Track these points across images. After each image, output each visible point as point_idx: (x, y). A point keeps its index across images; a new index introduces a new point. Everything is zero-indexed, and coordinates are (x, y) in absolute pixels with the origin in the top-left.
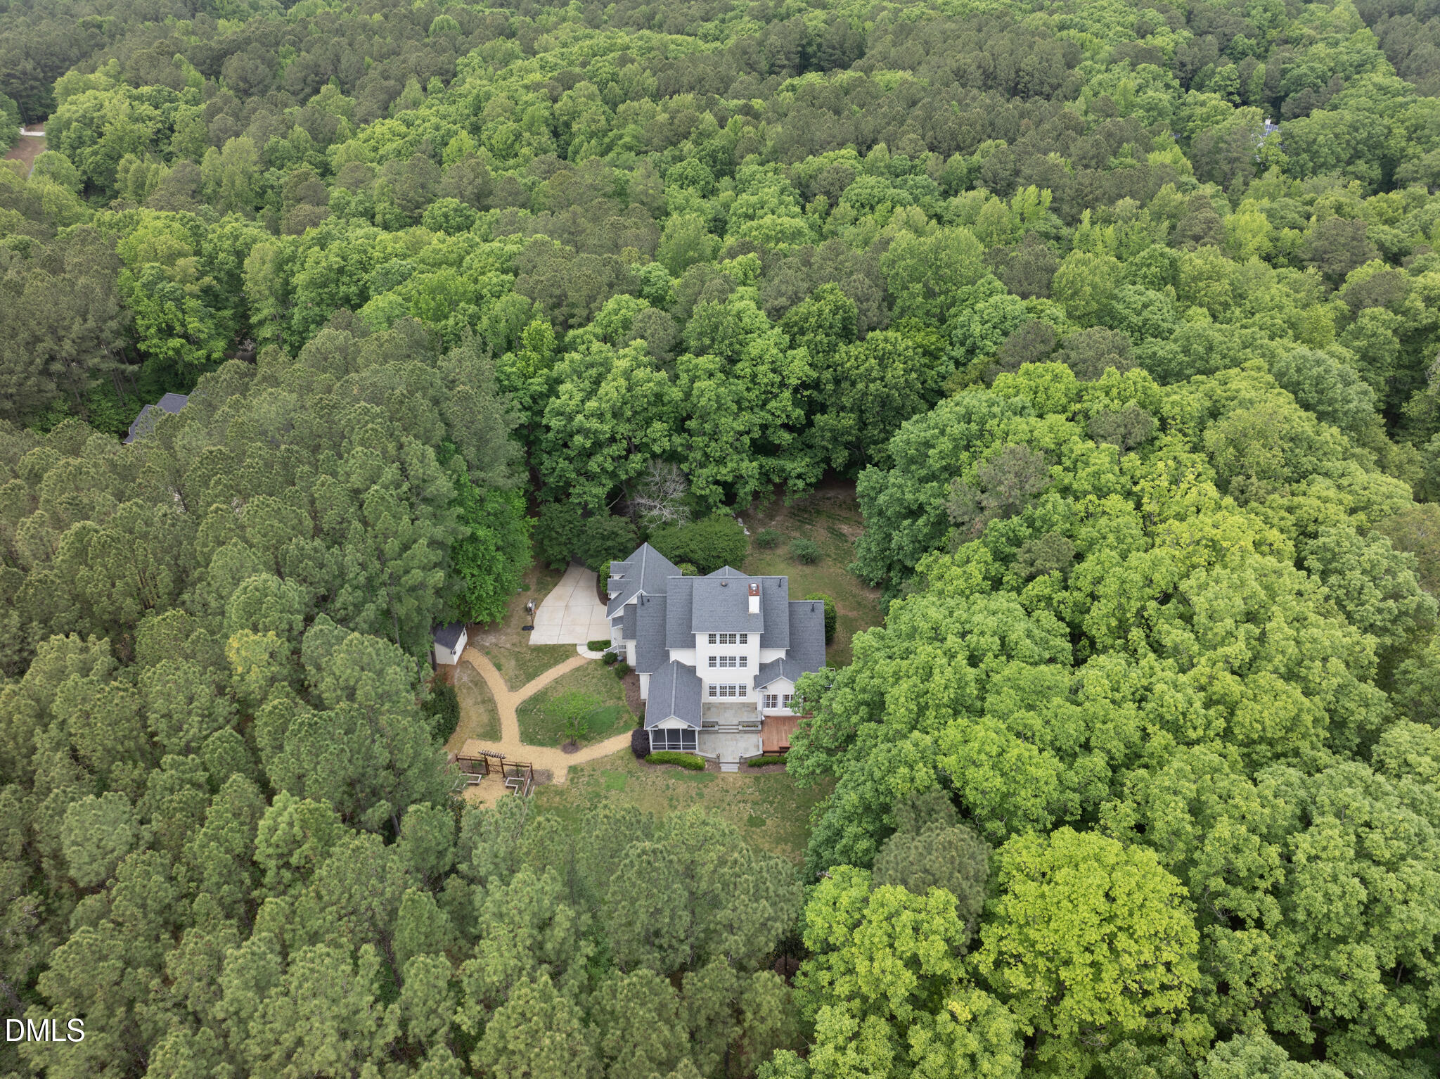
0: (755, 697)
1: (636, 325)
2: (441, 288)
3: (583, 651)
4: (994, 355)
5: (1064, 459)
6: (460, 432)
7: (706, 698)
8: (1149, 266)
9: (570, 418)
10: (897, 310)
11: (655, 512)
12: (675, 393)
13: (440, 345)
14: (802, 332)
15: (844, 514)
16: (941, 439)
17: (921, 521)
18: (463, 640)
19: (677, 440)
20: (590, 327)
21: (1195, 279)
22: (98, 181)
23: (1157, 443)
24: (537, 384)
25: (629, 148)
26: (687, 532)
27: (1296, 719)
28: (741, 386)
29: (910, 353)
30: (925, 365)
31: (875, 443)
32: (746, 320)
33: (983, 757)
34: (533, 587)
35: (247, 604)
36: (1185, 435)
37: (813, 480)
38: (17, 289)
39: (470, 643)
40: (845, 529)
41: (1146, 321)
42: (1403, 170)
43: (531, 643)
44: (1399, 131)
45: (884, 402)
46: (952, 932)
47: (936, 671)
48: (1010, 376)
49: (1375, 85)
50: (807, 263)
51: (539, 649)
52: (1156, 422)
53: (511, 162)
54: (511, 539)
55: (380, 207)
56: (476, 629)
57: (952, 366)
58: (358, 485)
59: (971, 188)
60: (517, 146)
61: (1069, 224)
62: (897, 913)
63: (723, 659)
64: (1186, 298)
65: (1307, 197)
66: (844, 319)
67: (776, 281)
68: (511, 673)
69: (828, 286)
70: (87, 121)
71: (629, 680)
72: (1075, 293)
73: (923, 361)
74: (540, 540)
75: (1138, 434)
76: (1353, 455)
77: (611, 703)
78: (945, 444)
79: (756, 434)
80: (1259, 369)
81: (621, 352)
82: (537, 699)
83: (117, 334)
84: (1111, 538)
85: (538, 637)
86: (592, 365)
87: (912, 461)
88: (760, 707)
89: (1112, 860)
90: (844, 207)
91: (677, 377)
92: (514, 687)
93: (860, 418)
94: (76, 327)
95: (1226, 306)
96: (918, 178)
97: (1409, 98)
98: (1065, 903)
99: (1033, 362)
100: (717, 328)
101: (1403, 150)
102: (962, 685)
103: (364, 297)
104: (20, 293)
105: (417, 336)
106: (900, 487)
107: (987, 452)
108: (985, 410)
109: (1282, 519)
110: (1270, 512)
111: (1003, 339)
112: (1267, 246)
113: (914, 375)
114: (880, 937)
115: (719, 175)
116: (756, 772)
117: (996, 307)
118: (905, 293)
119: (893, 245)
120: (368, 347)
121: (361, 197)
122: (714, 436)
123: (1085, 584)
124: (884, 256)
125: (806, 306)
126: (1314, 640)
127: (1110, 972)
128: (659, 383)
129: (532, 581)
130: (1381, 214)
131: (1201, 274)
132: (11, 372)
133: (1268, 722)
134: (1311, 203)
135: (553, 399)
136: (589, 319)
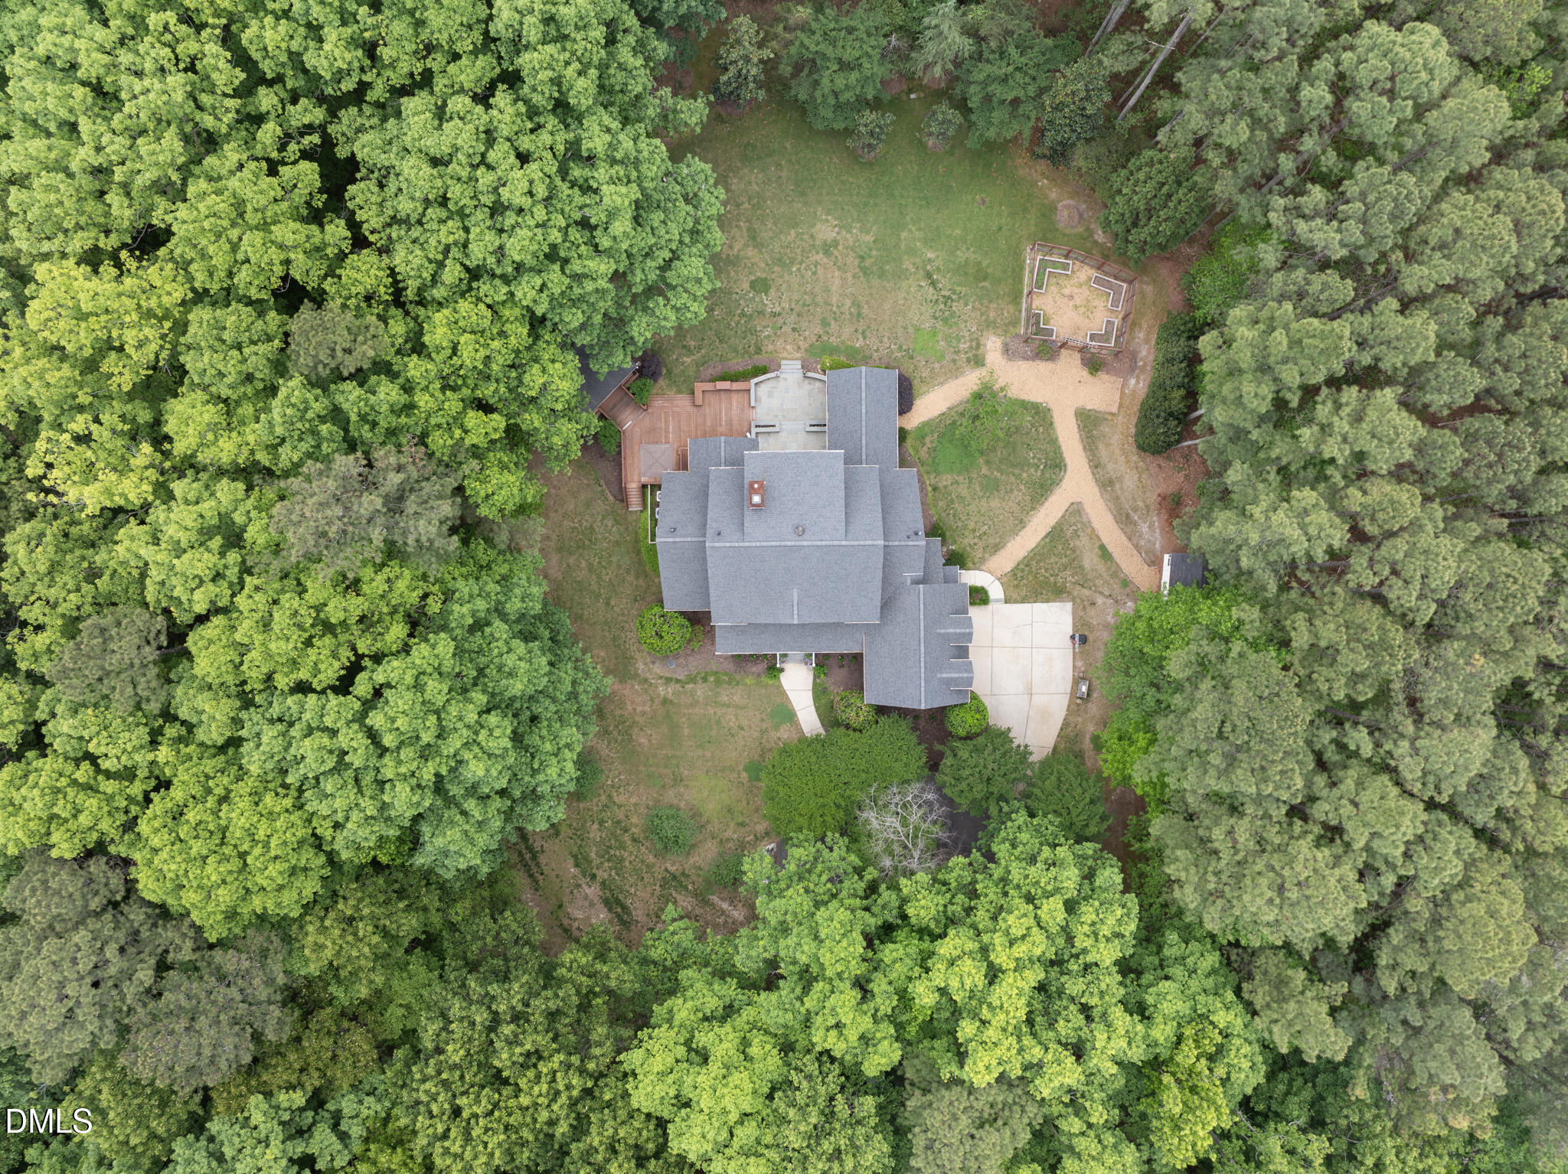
3: (996, 591)
43: (1069, 606)
68: (1086, 540)
82: (1042, 490)
92: (1075, 510)
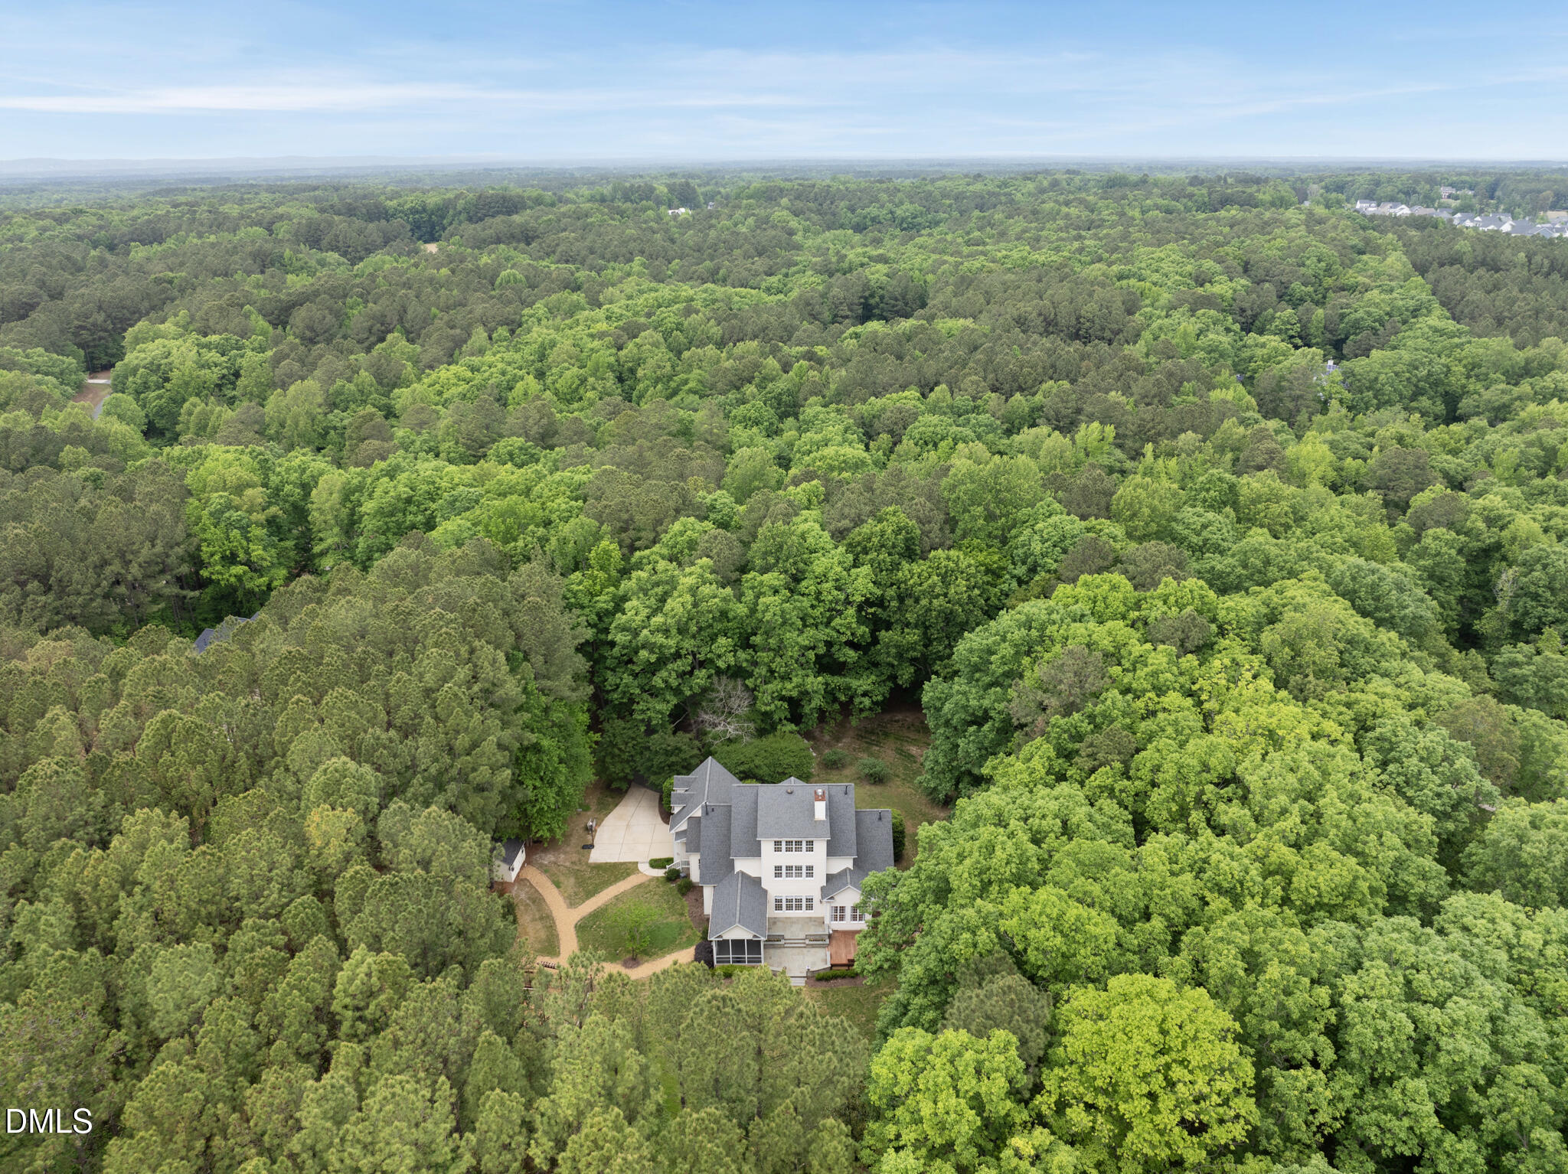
0: (822, 910)
1: (702, 545)
2: (511, 512)
3: (644, 868)
4: (1055, 571)
5: (1123, 661)
6: (529, 641)
7: (771, 912)
8: (1208, 490)
9: (636, 633)
10: (958, 532)
11: (720, 728)
12: (741, 609)
13: (507, 564)
14: (866, 552)
15: (912, 736)
16: (1003, 645)
17: (986, 727)
18: (521, 857)
19: (742, 655)
20: (656, 548)
21: (1254, 502)
22: (160, 424)
23: (1216, 647)
24: (603, 601)
25: (691, 391)
26: (751, 748)
27: (1352, 886)
28: (806, 602)
29: (973, 570)
30: (988, 583)
31: (941, 659)
32: (810, 540)
33: (1044, 918)
34: (593, 808)
35: (326, 785)
36: (1243, 640)
37: (880, 698)
38: (90, 516)
39: (528, 861)
40: (914, 750)
41: (1206, 541)
42: (1465, 404)
43: (591, 861)
44: (1458, 369)
45: (948, 617)
46: (1013, 1071)
47: (998, 848)
48: (1069, 587)
49: (1430, 327)
50: (871, 490)
51: (598, 867)
52: (1214, 627)
53: (576, 405)
54: (574, 751)
55: (444, 447)
56: (536, 846)
57: (1014, 584)
58: (431, 684)
59: (1033, 425)
60: (581, 391)
61: (1133, 459)
62: (960, 1055)
63: (789, 868)
64: (1246, 519)
65: (1369, 429)
66: (907, 540)
67: (839, 504)
68: (570, 891)
69: (891, 509)
70: (154, 368)
71: (692, 896)
72: (1134, 515)
73: (985, 579)
74: (603, 757)
75: (1195, 638)
76: (1412, 658)
77: (673, 919)
78: (1006, 650)
79: (822, 650)
80: (1315, 579)
81: (687, 570)
82: (596, 915)
83: (182, 560)
84: (1170, 730)
85: (597, 856)
86: (657, 584)
87: (976, 668)
88: (827, 921)
89: (1164, 995)
90: (907, 445)
91: (742, 594)
92: (573, 902)
93: (925, 633)
94: (144, 551)
95: (1287, 527)
96: (981, 417)
97: (1464, 340)
98: (1120, 1035)
99: (1091, 573)
100: (781, 547)
101: (1464, 387)
102: (1023, 861)
103: (430, 525)
104: (91, 520)
105: (487, 555)
106: (964, 693)
107: (1047, 656)
108: (1044, 617)
109: (1340, 714)
110: (1328, 708)
111: (1063, 556)
112: (1332, 475)
113: (977, 592)
114: (943, 1077)
115: (782, 417)
116: (823, 986)
117: (1055, 527)
118: (966, 516)
119: (953, 471)
120: (438, 564)
121: (425, 436)
122: (779, 651)
123: (1145, 773)
124: (945, 482)
125: (869, 527)
126: (1368, 815)
127: (1166, 1102)
128: (725, 600)
129: (593, 801)
130: (1444, 446)
131: (1260, 496)
132: (79, 594)
133: (1323, 887)
134: (1372, 434)
135: (619, 615)
136: (654, 542)
